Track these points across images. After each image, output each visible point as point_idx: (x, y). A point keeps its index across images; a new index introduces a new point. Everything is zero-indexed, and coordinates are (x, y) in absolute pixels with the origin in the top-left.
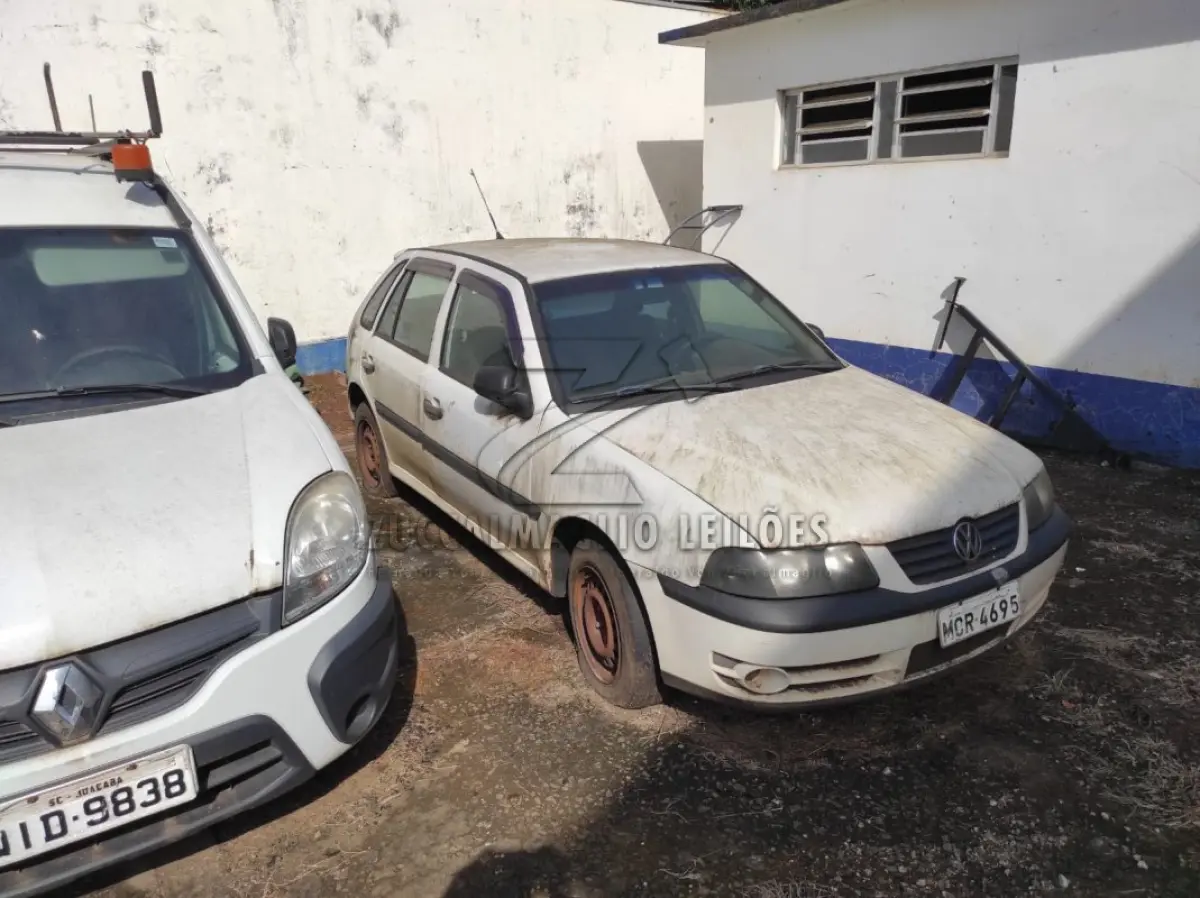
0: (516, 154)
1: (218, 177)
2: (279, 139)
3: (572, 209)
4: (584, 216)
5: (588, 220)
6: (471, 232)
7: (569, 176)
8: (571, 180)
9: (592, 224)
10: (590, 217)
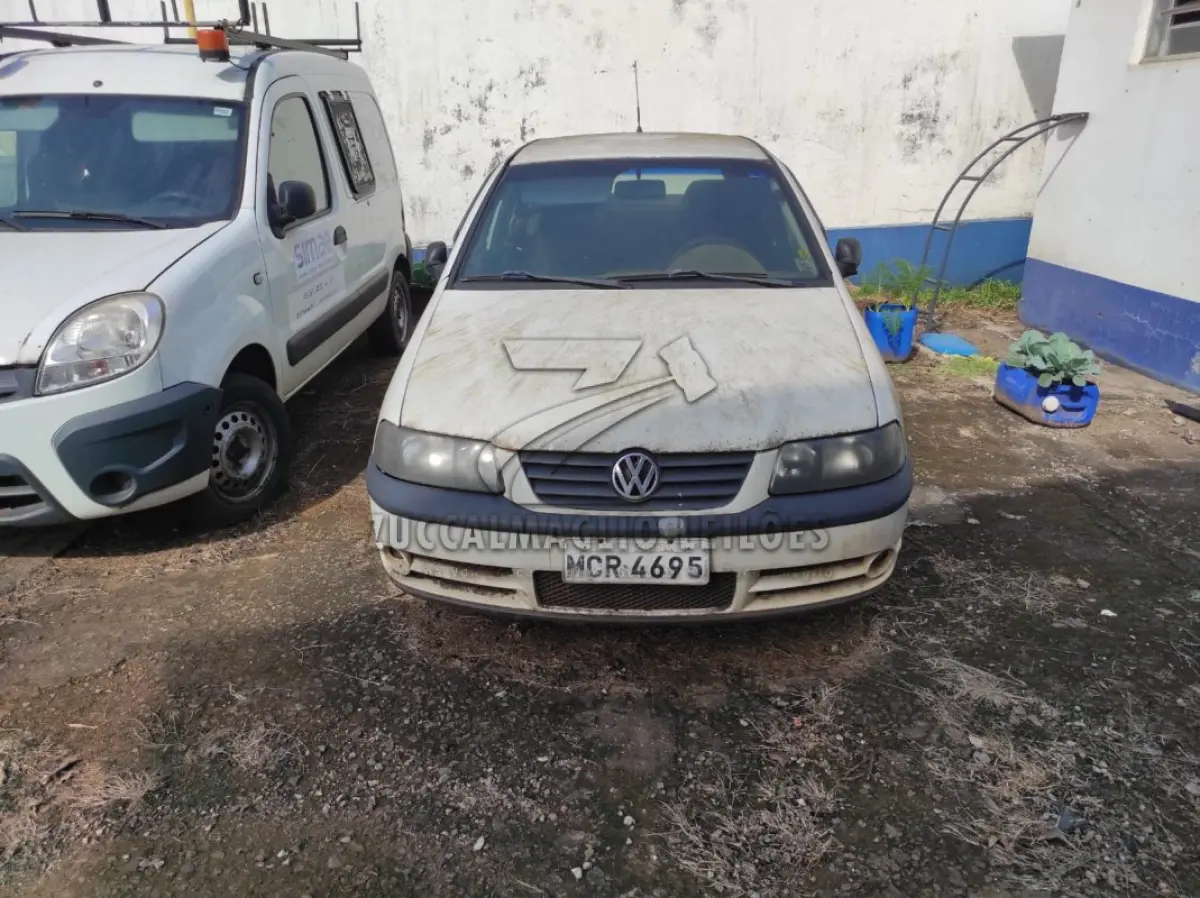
0: (845, 55)
1: (534, 80)
2: (593, 43)
3: (908, 118)
4: (924, 127)
5: (929, 132)
6: (779, 141)
7: (909, 80)
8: (911, 85)
9: (933, 136)
10: (932, 128)
